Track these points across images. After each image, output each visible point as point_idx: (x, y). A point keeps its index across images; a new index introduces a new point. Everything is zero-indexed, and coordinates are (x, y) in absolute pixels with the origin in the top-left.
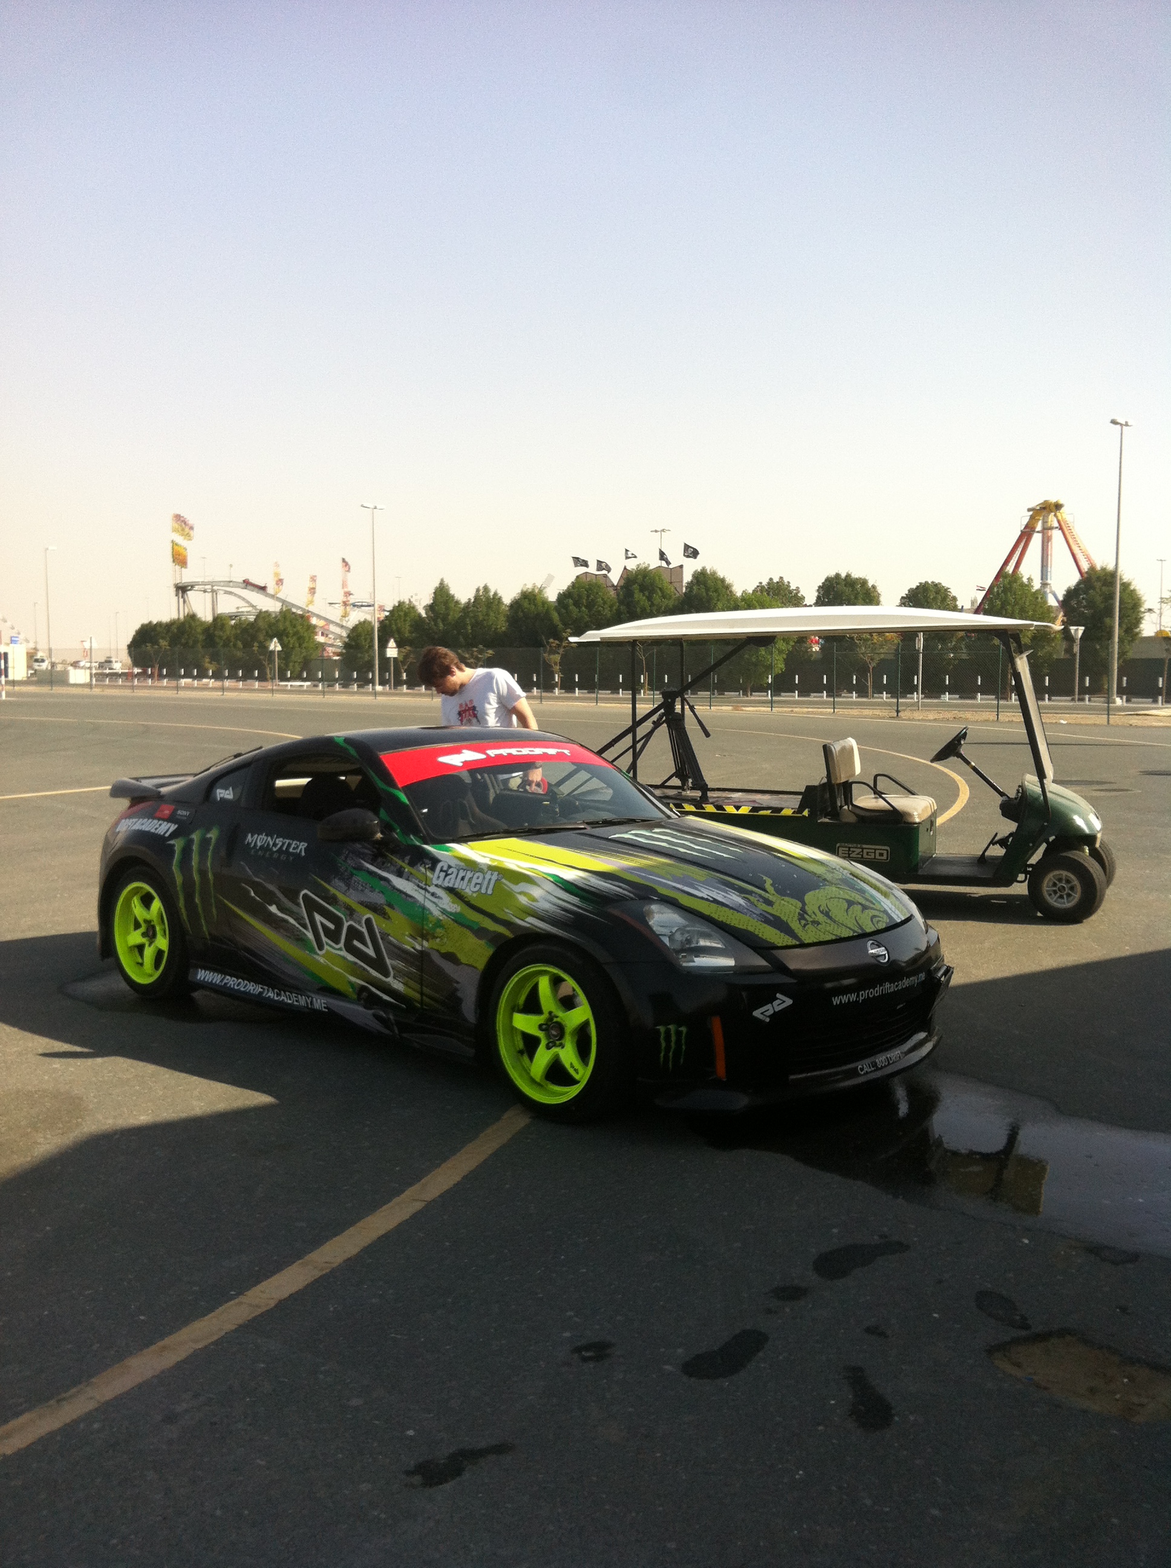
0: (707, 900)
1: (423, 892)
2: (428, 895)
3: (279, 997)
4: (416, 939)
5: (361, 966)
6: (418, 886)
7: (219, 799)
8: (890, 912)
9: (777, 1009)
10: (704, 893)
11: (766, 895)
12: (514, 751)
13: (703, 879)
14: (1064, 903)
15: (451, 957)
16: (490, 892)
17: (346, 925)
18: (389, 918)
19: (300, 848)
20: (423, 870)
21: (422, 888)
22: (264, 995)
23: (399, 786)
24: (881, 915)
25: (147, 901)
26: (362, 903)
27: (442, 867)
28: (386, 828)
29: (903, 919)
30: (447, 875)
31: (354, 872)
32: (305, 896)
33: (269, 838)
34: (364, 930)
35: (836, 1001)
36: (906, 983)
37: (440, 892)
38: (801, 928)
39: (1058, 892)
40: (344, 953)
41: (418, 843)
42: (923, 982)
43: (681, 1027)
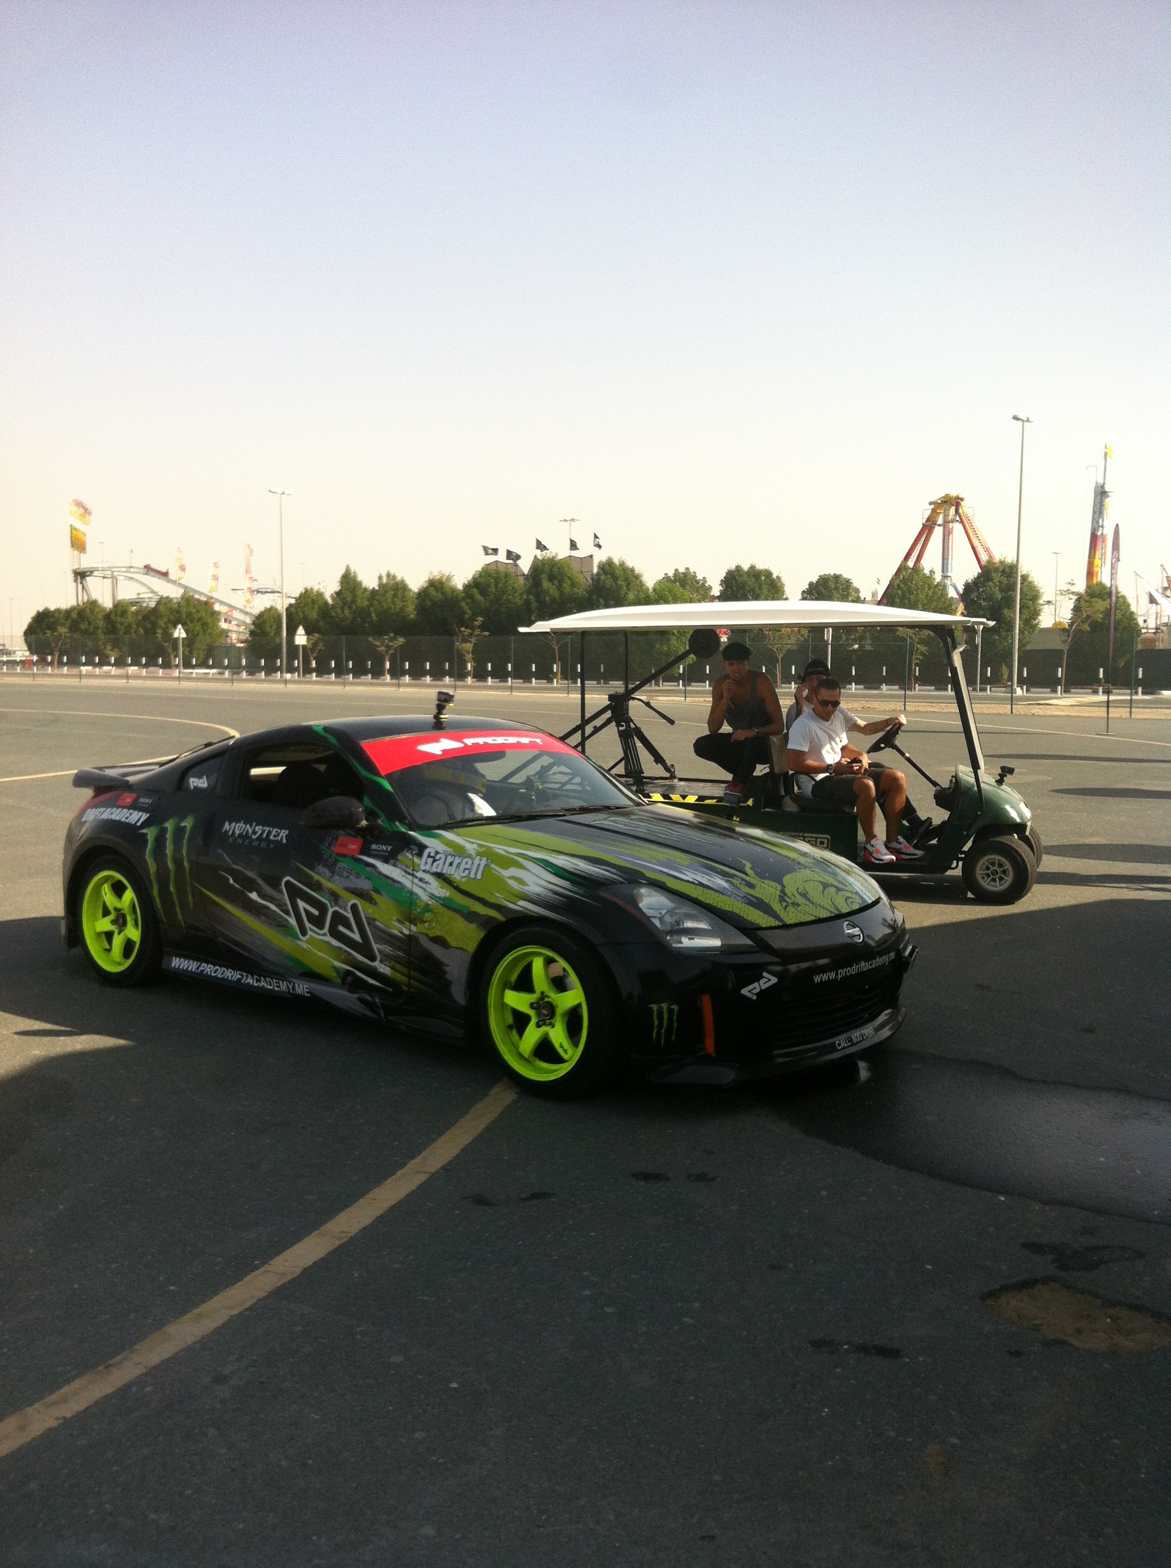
0: (693, 883)
1: (410, 877)
2: (416, 881)
3: (259, 983)
4: (404, 924)
5: (346, 951)
6: (405, 872)
7: (192, 788)
8: (861, 893)
9: (764, 987)
10: (689, 876)
11: (748, 879)
12: (490, 740)
13: (686, 863)
14: (996, 886)
15: (440, 941)
16: (479, 877)
17: (331, 911)
18: (375, 903)
19: (281, 835)
20: (410, 856)
21: (409, 874)
22: (243, 981)
23: (383, 774)
24: (854, 896)
25: (118, 889)
26: (347, 889)
27: (430, 853)
28: (371, 815)
29: (874, 900)
30: (435, 861)
31: (339, 859)
32: (287, 882)
33: (248, 826)
34: (350, 916)
35: (817, 979)
36: (879, 961)
37: (428, 878)
38: (783, 910)
39: (992, 876)
40: (328, 938)
41: (403, 830)
42: (892, 961)
43: (672, 1005)
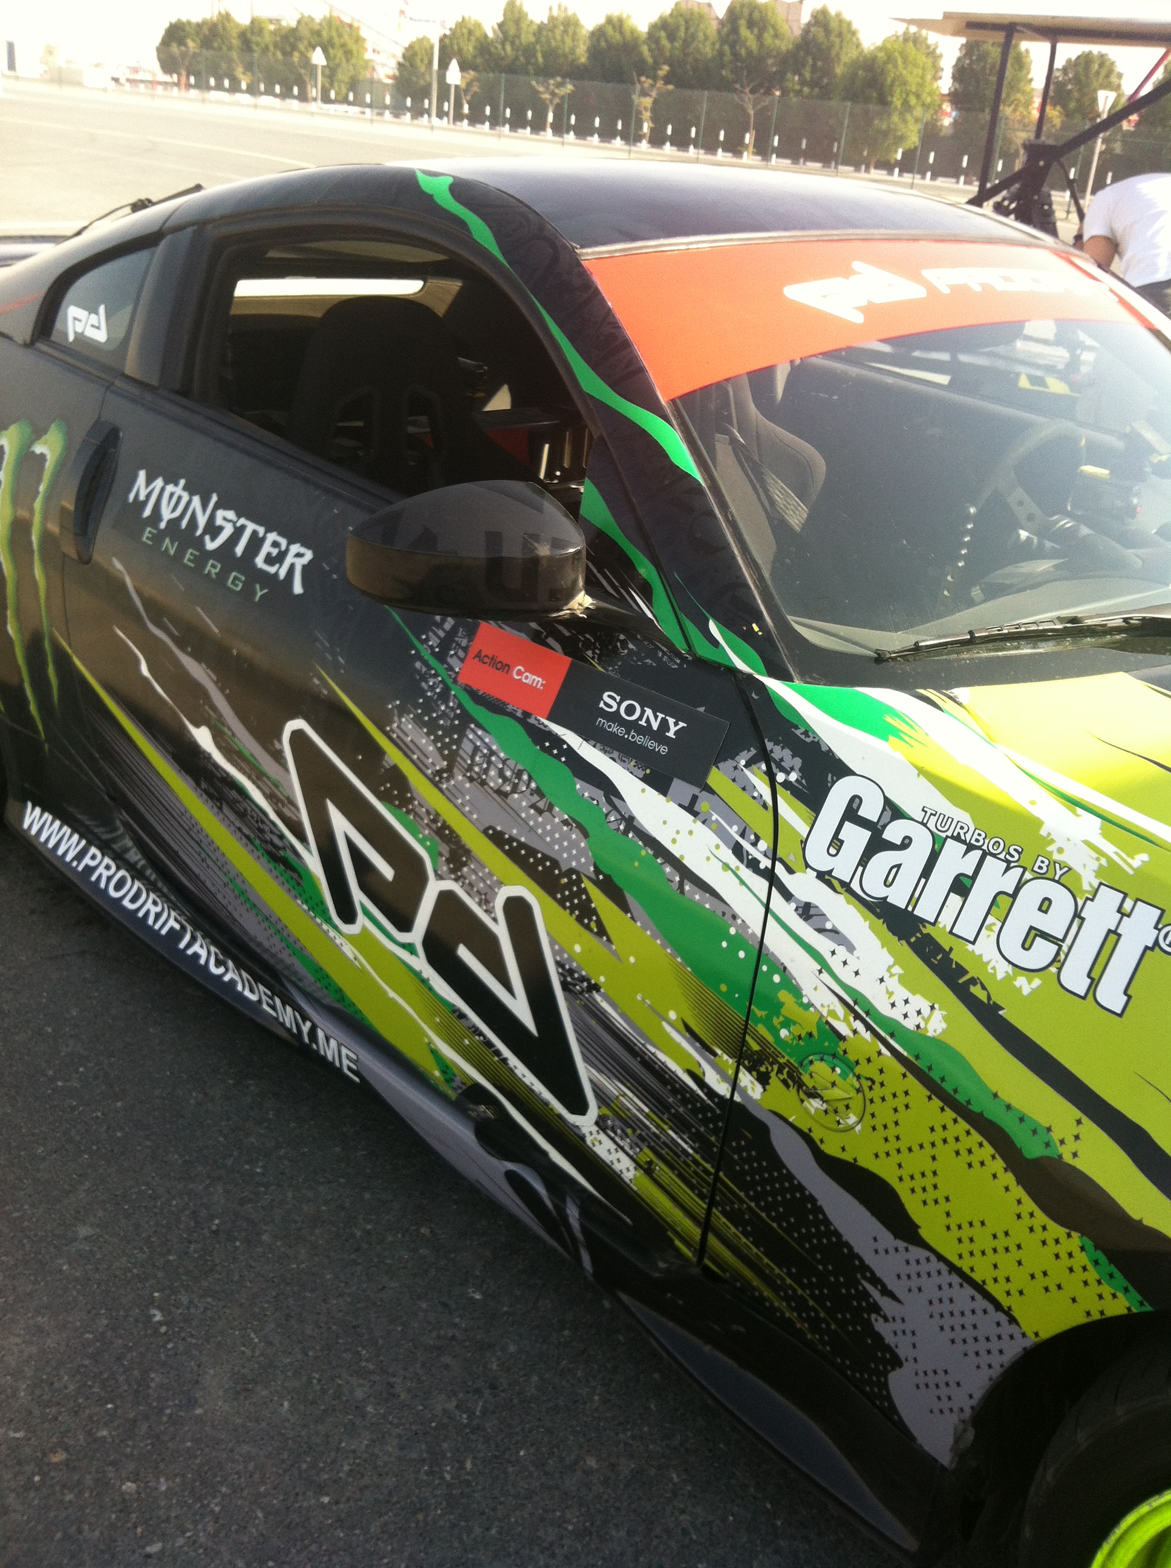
2: (784, 908)
3: (223, 971)
4: (715, 1054)
6: (740, 852)
7: (71, 338)
15: (868, 1191)
16: (1111, 994)
17: (433, 889)
18: (602, 932)
19: (289, 560)
21: (753, 864)
22: (183, 944)
23: (663, 400)
26: (497, 838)
27: (857, 800)
30: (877, 845)
31: (478, 712)
32: (298, 737)
33: (196, 501)
34: (501, 930)
37: (842, 911)
41: (742, 663)
